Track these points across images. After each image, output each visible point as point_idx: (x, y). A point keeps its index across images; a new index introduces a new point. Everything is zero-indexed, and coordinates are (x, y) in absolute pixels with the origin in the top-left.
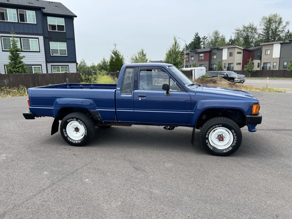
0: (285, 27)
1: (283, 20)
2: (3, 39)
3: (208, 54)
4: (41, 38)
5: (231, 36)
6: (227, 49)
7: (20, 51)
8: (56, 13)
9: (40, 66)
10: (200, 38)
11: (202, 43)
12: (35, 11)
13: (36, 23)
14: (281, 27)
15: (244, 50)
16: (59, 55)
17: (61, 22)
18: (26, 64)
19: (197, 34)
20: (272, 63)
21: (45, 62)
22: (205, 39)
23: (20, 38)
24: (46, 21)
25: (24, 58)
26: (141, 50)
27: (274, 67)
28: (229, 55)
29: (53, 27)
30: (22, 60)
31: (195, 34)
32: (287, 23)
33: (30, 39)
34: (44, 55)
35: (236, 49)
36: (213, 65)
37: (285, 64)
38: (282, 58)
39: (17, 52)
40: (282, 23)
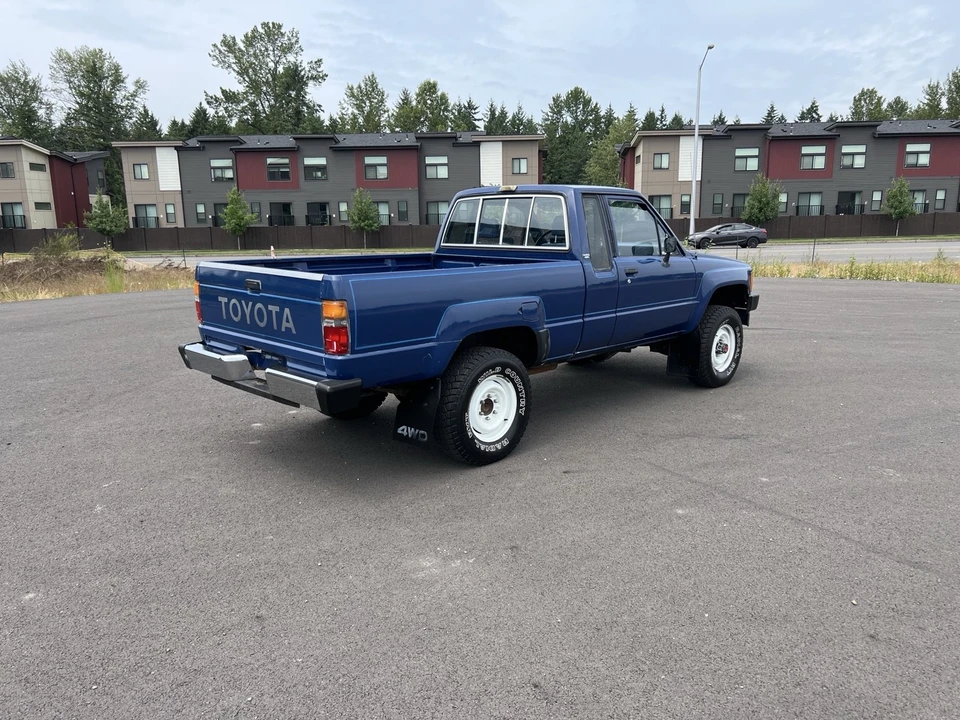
0: (136, 96)
1: (124, 75)
14: (123, 93)
15: (50, 157)
20: (161, 207)
27: (171, 219)
32: (140, 85)
35: (24, 152)
37: (201, 209)
38: (189, 192)
40: (123, 82)
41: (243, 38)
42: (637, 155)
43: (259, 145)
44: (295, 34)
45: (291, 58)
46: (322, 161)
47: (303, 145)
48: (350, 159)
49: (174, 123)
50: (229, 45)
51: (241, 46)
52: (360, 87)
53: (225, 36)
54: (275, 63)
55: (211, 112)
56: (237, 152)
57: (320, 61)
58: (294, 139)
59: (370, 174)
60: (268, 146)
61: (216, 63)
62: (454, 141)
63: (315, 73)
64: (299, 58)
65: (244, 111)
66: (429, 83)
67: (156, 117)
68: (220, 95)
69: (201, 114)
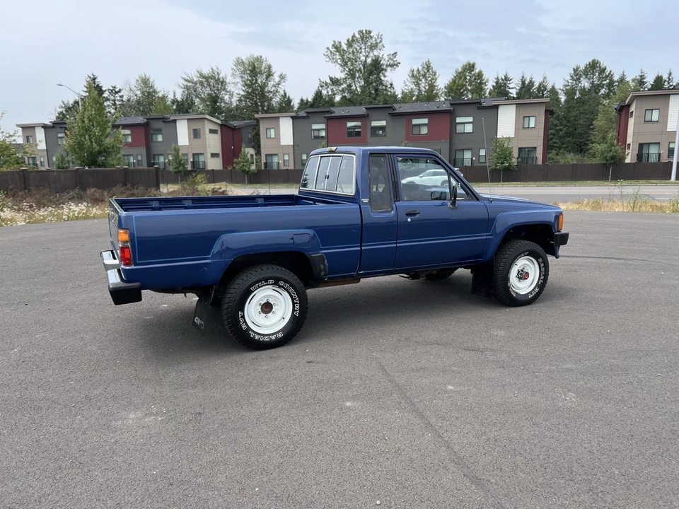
0: (279, 84)
1: (273, 71)
3: (142, 130)
5: (174, 93)
6: (186, 121)
10: (104, 89)
11: (109, 103)
14: (272, 83)
15: (221, 126)
19: (94, 79)
20: (280, 155)
22: (117, 93)
27: (286, 164)
28: (192, 136)
31: (88, 79)
32: (282, 77)
35: (206, 122)
36: (156, 158)
37: (304, 157)
38: (298, 146)
40: (272, 75)
41: (346, 42)
42: (631, 111)
43: (343, 113)
44: (380, 37)
45: (376, 53)
46: (383, 123)
47: (371, 113)
48: (403, 121)
49: (302, 100)
50: (337, 47)
51: (345, 47)
52: (418, 70)
53: (334, 42)
54: (365, 56)
55: (324, 92)
56: (329, 119)
57: (396, 53)
58: (366, 108)
59: (415, 131)
60: (349, 114)
61: (328, 59)
62: (479, 105)
63: (391, 62)
64: (382, 53)
65: (343, 91)
66: (469, 64)
67: (291, 97)
68: (328, 81)
69: (318, 95)
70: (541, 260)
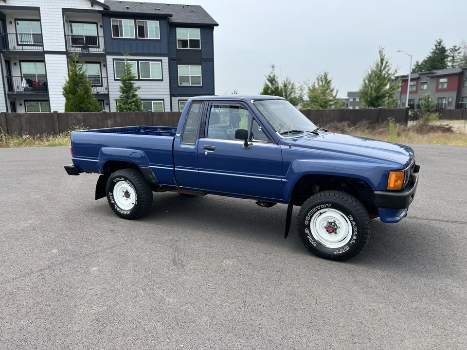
2: (116, 62)
3: (456, 79)
4: (165, 60)
7: (134, 80)
8: (189, 21)
9: (162, 102)
10: (446, 49)
11: (449, 59)
12: (158, 21)
13: (159, 39)
16: (190, 85)
17: (194, 34)
18: (141, 98)
19: (440, 43)
21: (169, 96)
22: (456, 50)
23: (138, 60)
24: (174, 35)
25: (139, 90)
26: (323, 74)
29: (184, 43)
30: (136, 93)
31: (436, 43)
33: (150, 62)
34: (168, 84)
36: (464, 99)
39: (132, 82)
70: (351, 218)
